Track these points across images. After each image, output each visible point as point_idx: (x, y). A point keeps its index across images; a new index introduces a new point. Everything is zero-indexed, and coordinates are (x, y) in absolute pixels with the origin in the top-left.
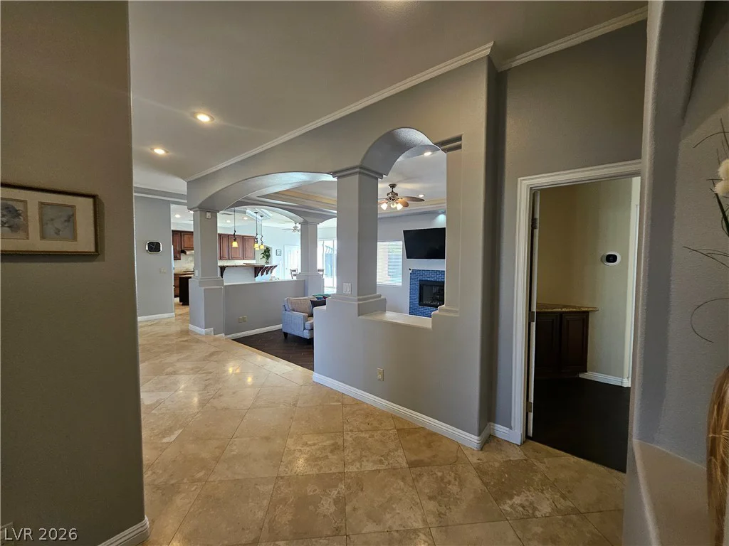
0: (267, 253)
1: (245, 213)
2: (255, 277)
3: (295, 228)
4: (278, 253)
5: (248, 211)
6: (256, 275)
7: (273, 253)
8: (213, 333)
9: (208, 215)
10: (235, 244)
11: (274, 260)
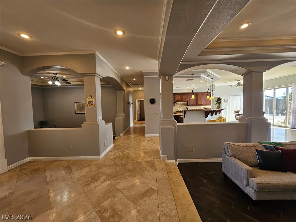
0: (219, 101)
1: (200, 77)
2: (206, 117)
3: (239, 84)
4: (226, 100)
5: (202, 75)
6: (207, 116)
7: (223, 101)
8: (167, 159)
9: (167, 78)
10: (193, 97)
11: (223, 105)
